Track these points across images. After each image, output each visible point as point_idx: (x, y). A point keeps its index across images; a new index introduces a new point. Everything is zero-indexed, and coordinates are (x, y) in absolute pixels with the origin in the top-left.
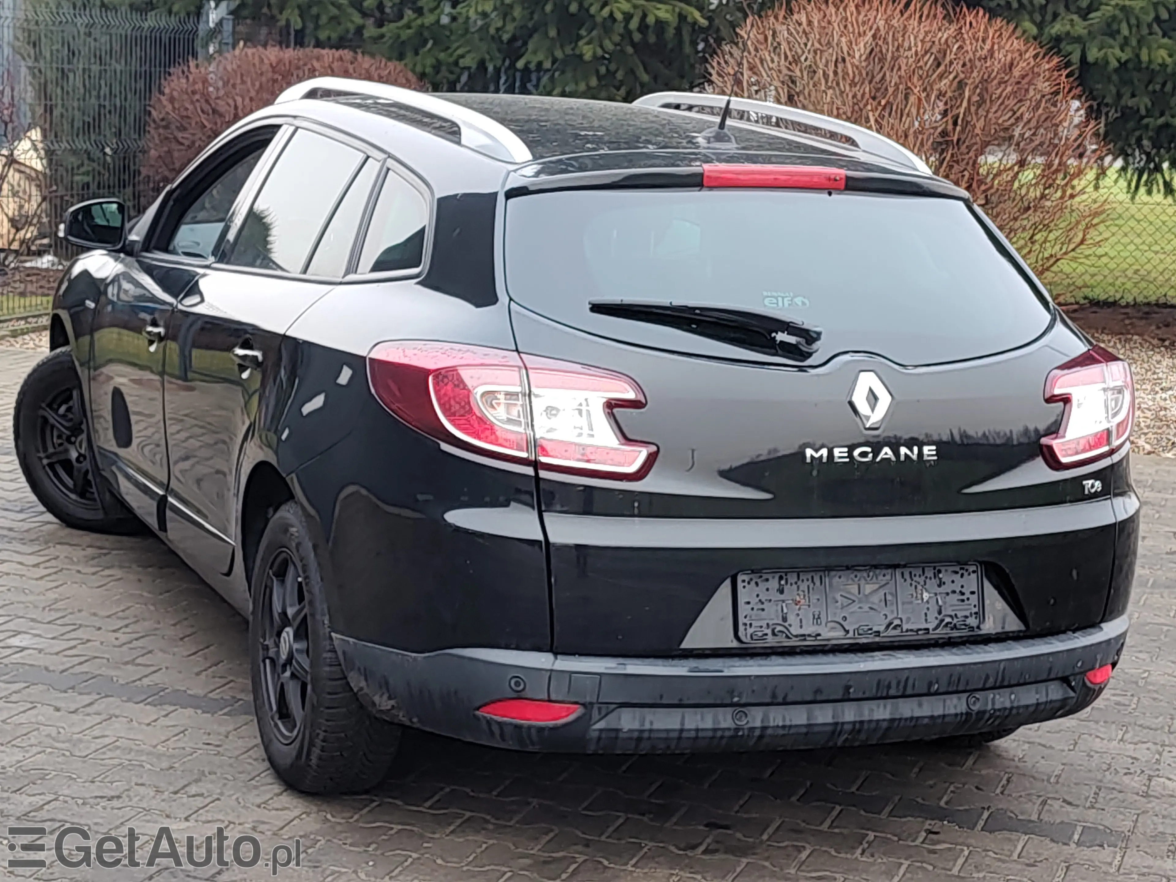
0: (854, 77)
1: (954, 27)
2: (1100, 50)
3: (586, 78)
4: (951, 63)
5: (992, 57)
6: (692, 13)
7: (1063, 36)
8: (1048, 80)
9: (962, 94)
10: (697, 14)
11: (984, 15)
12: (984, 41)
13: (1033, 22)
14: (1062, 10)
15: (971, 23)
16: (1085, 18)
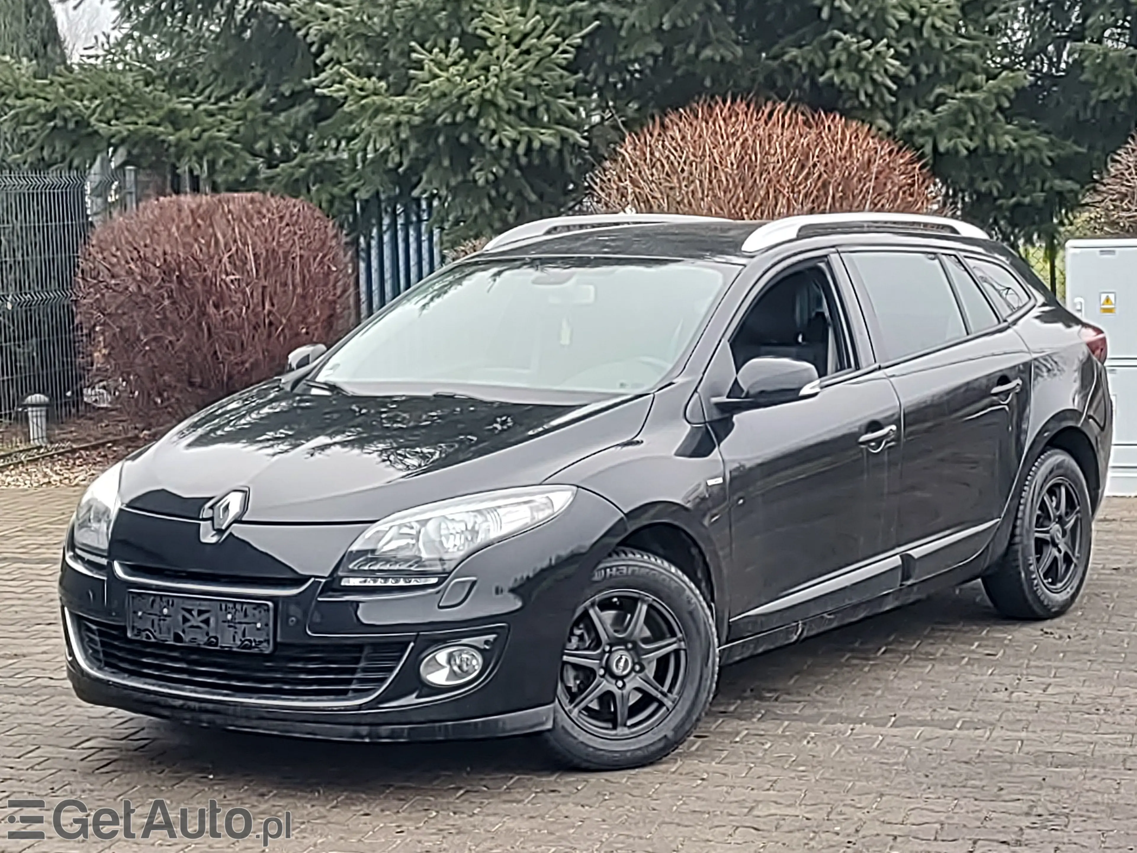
0: (728, 184)
1: (814, 131)
2: (950, 140)
3: (479, 201)
4: (815, 165)
5: (851, 156)
6: (572, 135)
7: (915, 129)
8: (903, 174)
9: (826, 194)
10: (577, 136)
11: (841, 118)
12: (842, 142)
13: (887, 119)
14: (911, 105)
15: (829, 127)
16: (933, 111)
